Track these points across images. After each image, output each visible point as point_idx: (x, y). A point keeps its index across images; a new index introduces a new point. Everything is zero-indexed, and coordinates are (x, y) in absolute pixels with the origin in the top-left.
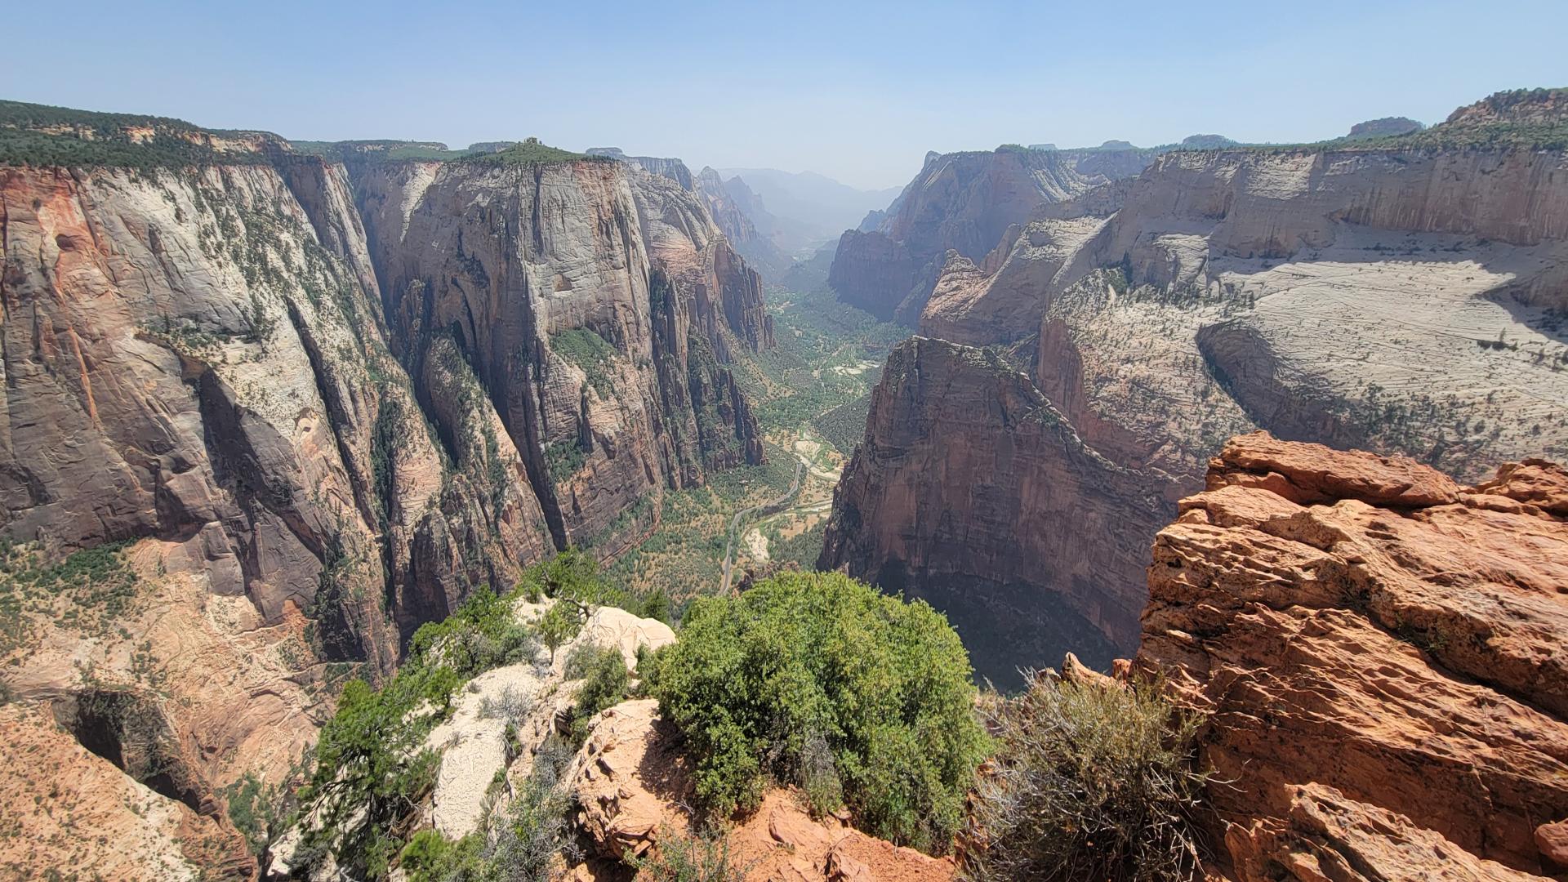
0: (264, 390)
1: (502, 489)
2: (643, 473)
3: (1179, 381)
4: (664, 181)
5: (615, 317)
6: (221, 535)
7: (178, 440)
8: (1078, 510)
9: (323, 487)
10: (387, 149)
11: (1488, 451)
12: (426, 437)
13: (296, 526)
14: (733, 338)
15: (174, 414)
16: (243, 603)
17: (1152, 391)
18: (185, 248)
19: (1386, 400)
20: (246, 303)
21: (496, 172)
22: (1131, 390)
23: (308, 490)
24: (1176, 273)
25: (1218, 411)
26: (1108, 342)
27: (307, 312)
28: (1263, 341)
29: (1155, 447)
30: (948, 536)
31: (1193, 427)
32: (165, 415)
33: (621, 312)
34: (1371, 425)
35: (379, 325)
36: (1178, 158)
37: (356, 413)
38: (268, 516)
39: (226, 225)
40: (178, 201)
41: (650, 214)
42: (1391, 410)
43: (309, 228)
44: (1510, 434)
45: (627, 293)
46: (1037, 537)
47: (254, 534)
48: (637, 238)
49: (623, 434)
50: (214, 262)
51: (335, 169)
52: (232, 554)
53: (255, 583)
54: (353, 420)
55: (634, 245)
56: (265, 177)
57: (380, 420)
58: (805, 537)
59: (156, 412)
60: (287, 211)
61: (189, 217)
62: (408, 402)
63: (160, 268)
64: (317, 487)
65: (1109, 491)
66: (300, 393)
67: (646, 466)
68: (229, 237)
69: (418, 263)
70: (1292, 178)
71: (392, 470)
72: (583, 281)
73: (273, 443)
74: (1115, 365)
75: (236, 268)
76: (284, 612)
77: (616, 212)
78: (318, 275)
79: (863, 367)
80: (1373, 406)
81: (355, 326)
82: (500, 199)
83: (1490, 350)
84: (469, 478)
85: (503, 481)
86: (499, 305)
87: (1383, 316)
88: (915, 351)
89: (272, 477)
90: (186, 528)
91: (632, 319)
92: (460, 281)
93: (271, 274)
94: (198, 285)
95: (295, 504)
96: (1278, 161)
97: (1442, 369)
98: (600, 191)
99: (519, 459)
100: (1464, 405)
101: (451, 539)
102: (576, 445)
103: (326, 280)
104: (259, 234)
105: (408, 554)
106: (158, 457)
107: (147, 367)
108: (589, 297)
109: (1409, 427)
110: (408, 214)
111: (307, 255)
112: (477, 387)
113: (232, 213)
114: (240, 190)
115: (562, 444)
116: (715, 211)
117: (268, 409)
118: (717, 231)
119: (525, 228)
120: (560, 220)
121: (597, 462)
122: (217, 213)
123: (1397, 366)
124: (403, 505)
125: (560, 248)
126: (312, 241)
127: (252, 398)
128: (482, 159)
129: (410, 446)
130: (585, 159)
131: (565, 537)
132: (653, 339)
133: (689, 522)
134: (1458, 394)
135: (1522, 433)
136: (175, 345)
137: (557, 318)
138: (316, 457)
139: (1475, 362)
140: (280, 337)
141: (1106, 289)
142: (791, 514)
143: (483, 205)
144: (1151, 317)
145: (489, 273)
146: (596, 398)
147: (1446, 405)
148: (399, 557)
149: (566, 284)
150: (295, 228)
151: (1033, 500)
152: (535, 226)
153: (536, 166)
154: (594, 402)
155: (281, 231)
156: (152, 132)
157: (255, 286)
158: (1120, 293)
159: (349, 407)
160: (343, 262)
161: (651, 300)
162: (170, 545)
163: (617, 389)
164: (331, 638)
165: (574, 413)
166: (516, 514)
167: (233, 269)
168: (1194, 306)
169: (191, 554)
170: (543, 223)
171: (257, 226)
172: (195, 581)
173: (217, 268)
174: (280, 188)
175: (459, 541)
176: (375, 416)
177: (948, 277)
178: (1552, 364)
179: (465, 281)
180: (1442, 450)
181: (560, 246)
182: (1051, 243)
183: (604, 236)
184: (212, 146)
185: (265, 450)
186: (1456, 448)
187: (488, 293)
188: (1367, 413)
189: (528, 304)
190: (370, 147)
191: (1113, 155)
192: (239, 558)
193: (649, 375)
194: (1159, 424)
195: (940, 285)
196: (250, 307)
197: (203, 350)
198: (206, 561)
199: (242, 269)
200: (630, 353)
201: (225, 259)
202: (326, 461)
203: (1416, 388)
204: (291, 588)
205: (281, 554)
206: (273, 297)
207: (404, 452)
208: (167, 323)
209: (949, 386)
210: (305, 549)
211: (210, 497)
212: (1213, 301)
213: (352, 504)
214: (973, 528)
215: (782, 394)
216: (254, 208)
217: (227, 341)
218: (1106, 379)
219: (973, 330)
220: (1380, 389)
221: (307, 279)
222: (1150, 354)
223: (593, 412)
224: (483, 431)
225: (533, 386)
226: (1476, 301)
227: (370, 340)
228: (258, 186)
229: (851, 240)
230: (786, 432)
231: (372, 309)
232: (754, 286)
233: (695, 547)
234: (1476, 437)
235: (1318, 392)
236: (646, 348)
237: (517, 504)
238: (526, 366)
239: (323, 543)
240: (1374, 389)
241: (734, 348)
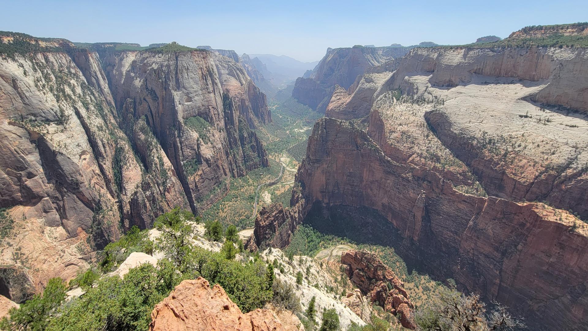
0: (65, 144)
1: (166, 180)
2: (222, 172)
3: (418, 132)
4: (228, 59)
5: (210, 112)
6: (49, 202)
7: (29, 165)
8: (383, 180)
9: (92, 182)
10: (115, 46)
11: (522, 153)
12: (134, 161)
13: (82, 198)
14: (256, 119)
15: (27, 155)
16: (60, 229)
17: (409, 136)
18: (29, 87)
19: (489, 137)
20: (57, 108)
21: (160, 55)
22: (402, 135)
23: (86, 183)
24: (417, 92)
25: (432, 142)
26: (393, 118)
27: (83, 112)
28: (447, 117)
29: (410, 156)
30: (337, 191)
31: (423, 148)
32: (23, 155)
33: (212, 110)
34: (484, 146)
35: (114, 117)
36: (417, 50)
37: (105, 152)
38: (69, 194)
39: (47, 77)
40: (25, 67)
41: (222, 72)
42: (490, 140)
43: (83, 78)
44: (529, 147)
45: (214, 103)
46: (369, 190)
47: (64, 202)
48: (217, 81)
49: (214, 157)
50: (42, 92)
51: (93, 54)
52: (55, 210)
53: (65, 221)
54: (104, 155)
55: (216, 84)
56: (63, 57)
57: (116, 155)
58: (285, 193)
59: (19, 154)
60: (73, 71)
61: (30, 74)
62: (127, 147)
63: (18, 95)
64: (90, 182)
65: (394, 172)
66: (81, 145)
67: (223, 169)
68: (48, 82)
69: (129, 92)
70: (456, 58)
71: (121, 174)
72: (196, 98)
73: (70, 165)
74: (396, 127)
75: (52, 94)
76: (78, 232)
77: (208, 71)
78: (87, 97)
79: (305, 129)
80: (484, 139)
81: (104, 117)
82: (162, 66)
83: (523, 118)
84: (153, 176)
85: (167, 177)
86: (163, 108)
87: (488, 107)
88: (324, 122)
89: (71, 179)
90: (34, 201)
91: (216, 112)
92: (147, 99)
93: (67, 97)
94: (35, 102)
95: (81, 189)
96: (452, 51)
97: (507, 125)
98: (202, 63)
99: (173, 168)
100: (514, 138)
101: (146, 200)
102: (196, 162)
103: (91, 99)
104: (61, 80)
105: (129, 207)
106: (21, 172)
107: (14, 135)
108: (199, 104)
109: (496, 146)
110: (124, 73)
111: (82, 89)
112: (155, 140)
113: (49, 72)
114: (52, 62)
115: (190, 161)
116: (248, 70)
117: (68, 151)
118: (249, 78)
119: (172, 78)
120: (186, 74)
121: (204, 168)
122: (42, 72)
123: (493, 124)
124: (126, 188)
125: (187, 85)
126: (84, 83)
127: (61, 147)
128: (154, 50)
129: (128, 164)
130: (196, 50)
131: (192, 197)
132: (225, 120)
133: (241, 190)
134: (512, 134)
135: (533, 147)
136: (26, 127)
137: (186, 113)
138: (89, 170)
139: (518, 123)
140: (72, 123)
141: (393, 99)
142: (279, 185)
143: (155, 68)
144: (409, 109)
145: (158, 96)
146: (203, 143)
147: (508, 138)
148: (125, 208)
149: (190, 99)
150: (77, 78)
151: (367, 177)
152: (176, 77)
153: (176, 53)
154: (202, 145)
155: (71, 79)
156: (12, 39)
157: (60, 102)
158: (398, 100)
159: (102, 150)
160: (98, 92)
161: (224, 105)
162: (27, 208)
163: (211, 140)
164: (98, 241)
165: (195, 150)
166: (172, 189)
167: (50, 95)
168: (423, 104)
169: (37, 211)
170: (180, 76)
171: (60, 77)
172: (39, 222)
173: (43, 95)
174: (70, 62)
175: (149, 201)
176: (113, 153)
177: (336, 95)
178: (543, 123)
179: (149, 99)
180: (507, 154)
181: (187, 84)
182: (373, 82)
183: (205, 81)
184: (39, 44)
185: (67, 168)
186: (512, 153)
187: (158, 103)
188: (482, 141)
189: (174, 107)
190: (108, 45)
191: (395, 49)
192: (58, 212)
193: (224, 134)
194: (412, 148)
195: (333, 98)
196: (58, 110)
197: (38, 128)
198: (44, 213)
199: (54, 95)
200: (216, 126)
201: (47, 91)
202: (93, 171)
203: (498, 132)
204: (81, 223)
205: (75, 209)
206: (68, 106)
207: (126, 167)
208: (22, 118)
209: (336, 135)
210: (85, 207)
211: (44, 187)
212: (430, 102)
213: (105, 188)
214: (346, 188)
215: (275, 140)
216: (59, 70)
217: (49, 125)
218: (393, 131)
219: (345, 114)
220: (487, 133)
221: (82, 98)
222: (408, 122)
223: (202, 149)
224: (158, 158)
225: (178, 139)
226: (519, 101)
227: (110, 123)
228: (60, 61)
229: (300, 81)
230: (277, 154)
231: (111, 110)
232: (263, 99)
233: (243, 199)
234: (518, 149)
235: (466, 134)
236: (222, 124)
237: (172, 186)
238: (174, 132)
239: (93, 204)
240: (485, 133)
241: (256, 123)
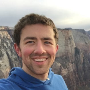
43: (12, 40)
60: (8, 38)
93: (4, 47)
104: (3, 41)
146: (63, 68)
155: (7, 41)
161: (76, 52)
193: (74, 65)
206: (4, 50)
